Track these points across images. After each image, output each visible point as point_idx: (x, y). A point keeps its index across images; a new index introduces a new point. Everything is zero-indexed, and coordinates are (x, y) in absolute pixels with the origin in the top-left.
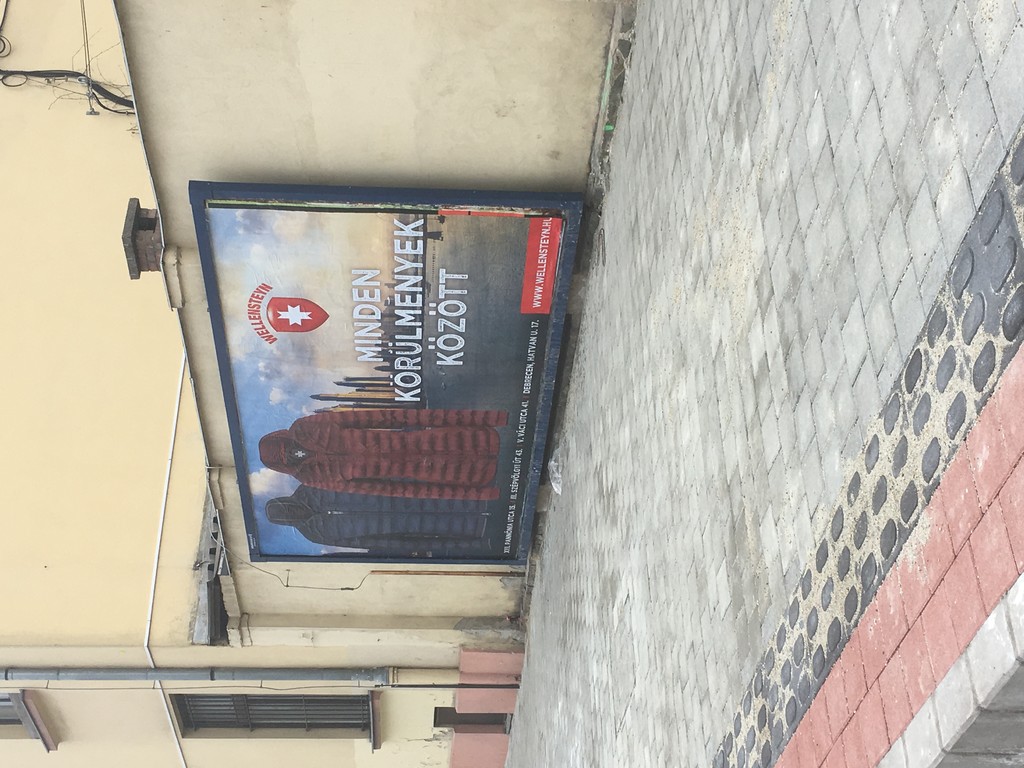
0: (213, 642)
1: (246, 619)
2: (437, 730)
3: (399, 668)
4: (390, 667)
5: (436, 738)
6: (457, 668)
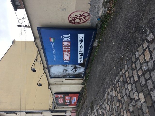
0: (54, 109)
1: (56, 108)
6: (72, 110)
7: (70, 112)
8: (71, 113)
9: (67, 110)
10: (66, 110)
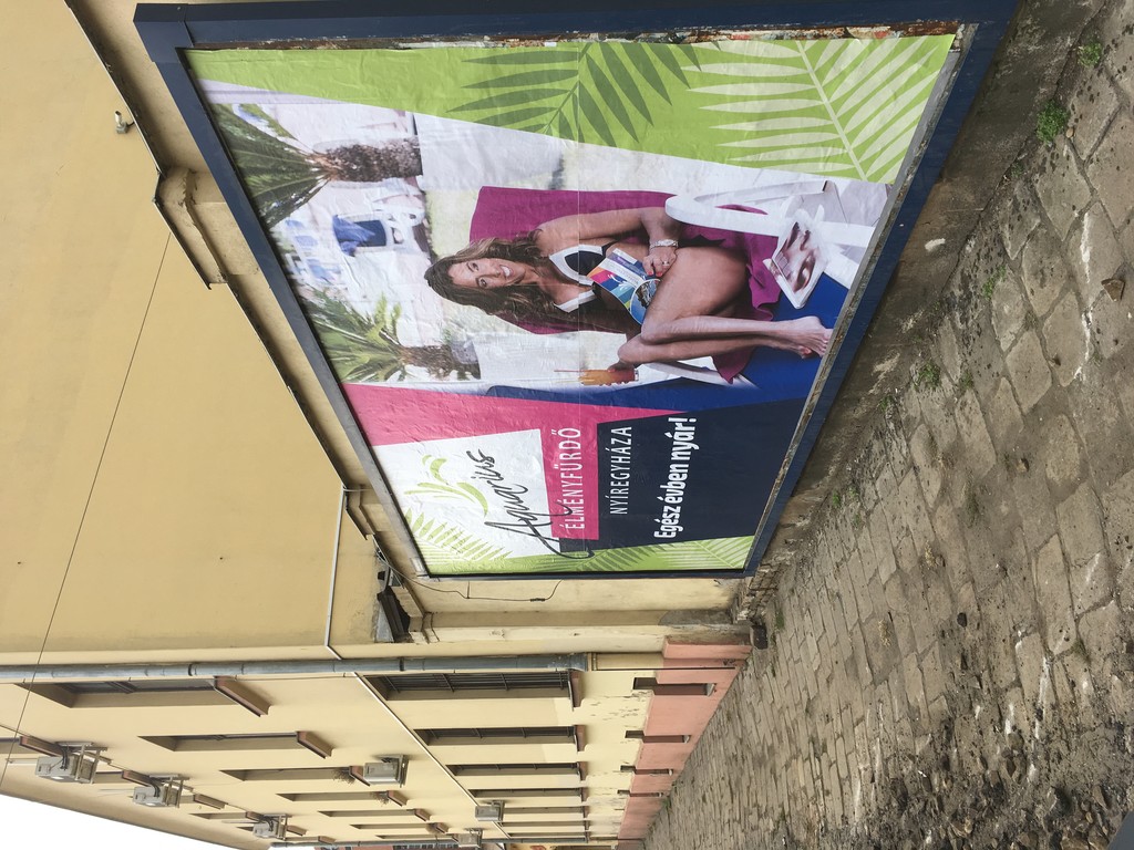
0: (396, 638)
1: (429, 619)
2: (636, 692)
3: (598, 653)
4: (588, 653)
5: (634, 695)
6: (660, 653)
7: (639, 684)
8: (646, 698)
9: (597, 655)
10: (580, 656)
